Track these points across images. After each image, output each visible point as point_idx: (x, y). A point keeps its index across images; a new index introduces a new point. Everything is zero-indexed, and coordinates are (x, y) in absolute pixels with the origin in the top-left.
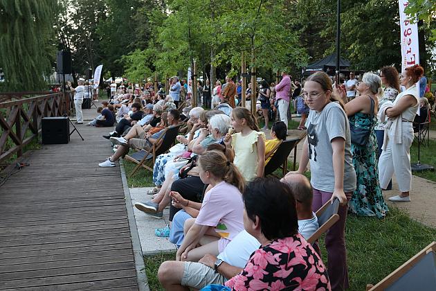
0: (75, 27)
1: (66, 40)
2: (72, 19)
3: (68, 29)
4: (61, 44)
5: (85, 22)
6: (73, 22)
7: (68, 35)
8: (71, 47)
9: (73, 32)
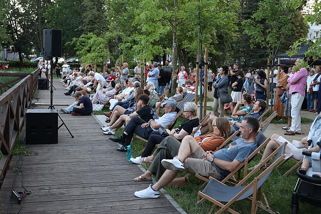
0: (22, 11)
1: (14, 22)
2: (20, 4)
3: (16, 13)
4: (9, 26)
5: (32, 6)
6: (20, 6)
7: (16, 18)
8: (19, 29)
9: (20, 15)
